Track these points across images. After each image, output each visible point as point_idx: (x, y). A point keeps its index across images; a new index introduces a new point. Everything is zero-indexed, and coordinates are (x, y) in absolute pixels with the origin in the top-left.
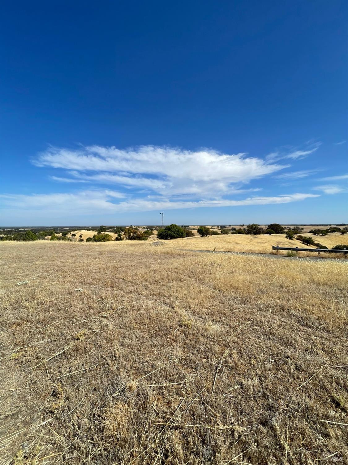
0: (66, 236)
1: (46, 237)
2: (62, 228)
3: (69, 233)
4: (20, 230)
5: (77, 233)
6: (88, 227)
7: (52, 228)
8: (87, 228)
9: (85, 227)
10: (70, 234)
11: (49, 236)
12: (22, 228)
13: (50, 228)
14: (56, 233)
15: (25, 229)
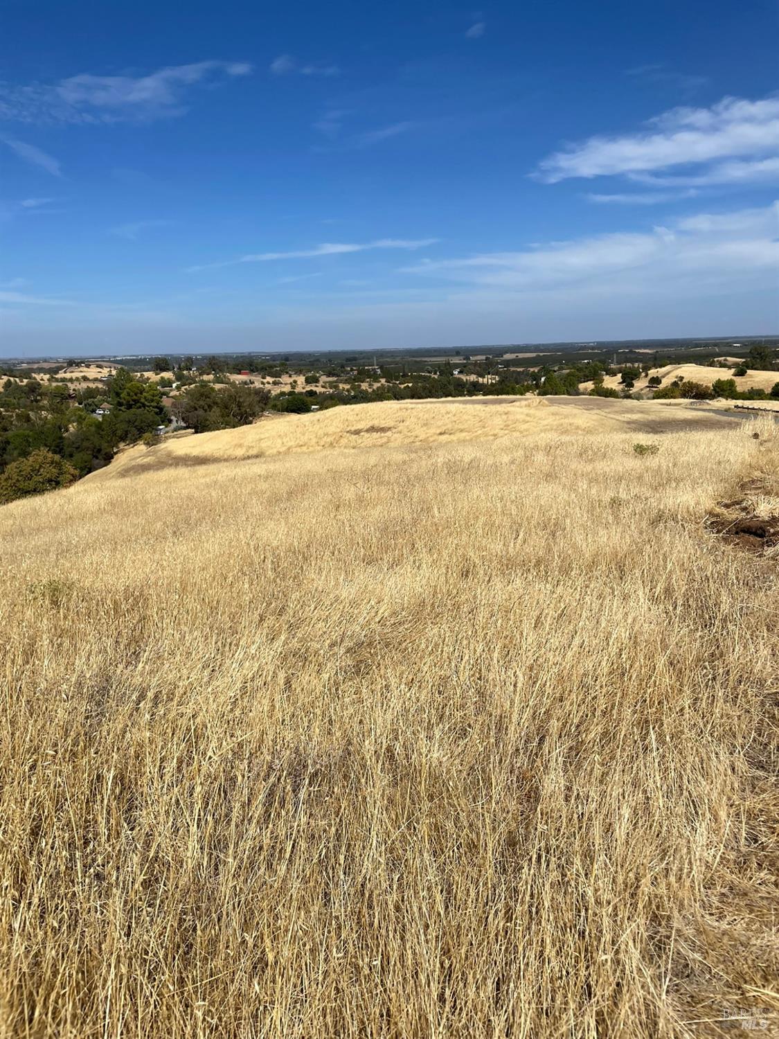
0: (634, 382)
1: (582, 386)
2: (631, 352)
3: (643, 374)
4: (508, 356)
5: (668, 373)
6: (729, 345)
7: (598, 349)
8: (726, 349)
9: (715, 345)
10: (647, 375)
11: (587, 381)
12: (512, 352)
13: (593, 348)
14: (607, 374)
15: (521, 356)
